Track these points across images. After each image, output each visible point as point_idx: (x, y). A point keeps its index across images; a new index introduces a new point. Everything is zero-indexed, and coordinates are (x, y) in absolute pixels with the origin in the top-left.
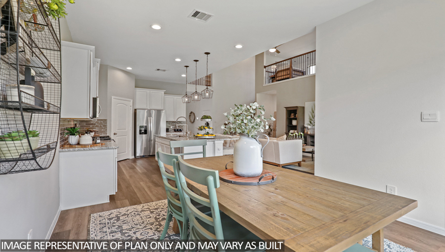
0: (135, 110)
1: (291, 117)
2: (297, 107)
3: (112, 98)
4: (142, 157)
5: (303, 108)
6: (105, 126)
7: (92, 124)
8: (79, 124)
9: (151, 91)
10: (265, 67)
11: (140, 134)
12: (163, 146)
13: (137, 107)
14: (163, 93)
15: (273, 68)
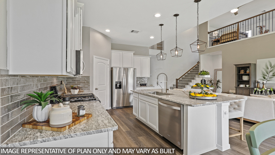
0: (112, 68)
1: (241, 73)
2: (250, 64)
3: (94, 57)
4: (118, 108)
5: (255, 65)
6: (88, 82)
7: (78, 81)
8: (66, 81)
9: (123, 53)
10: (209, 33)
11: (116, 88)
12: (145, 103)
13: (112, 66)
14: (133, 54)
15: (215, 34)
